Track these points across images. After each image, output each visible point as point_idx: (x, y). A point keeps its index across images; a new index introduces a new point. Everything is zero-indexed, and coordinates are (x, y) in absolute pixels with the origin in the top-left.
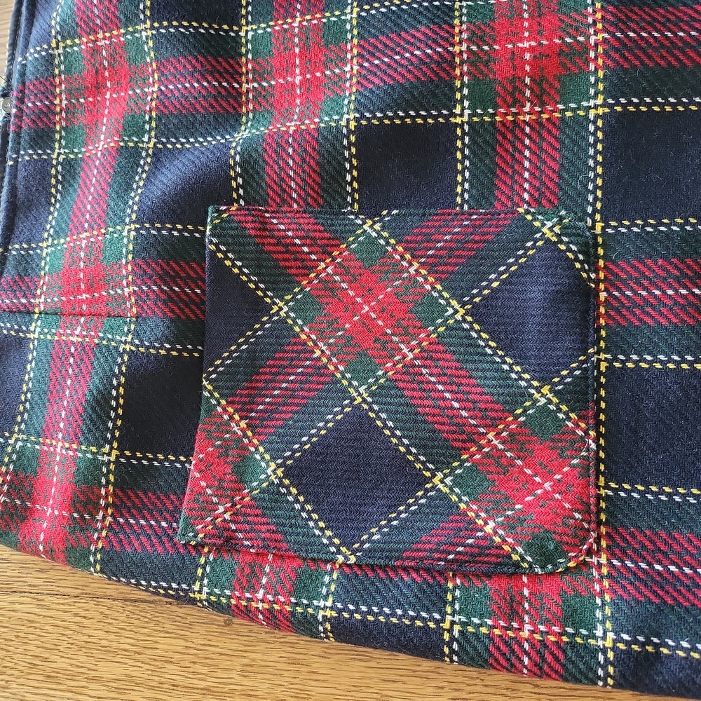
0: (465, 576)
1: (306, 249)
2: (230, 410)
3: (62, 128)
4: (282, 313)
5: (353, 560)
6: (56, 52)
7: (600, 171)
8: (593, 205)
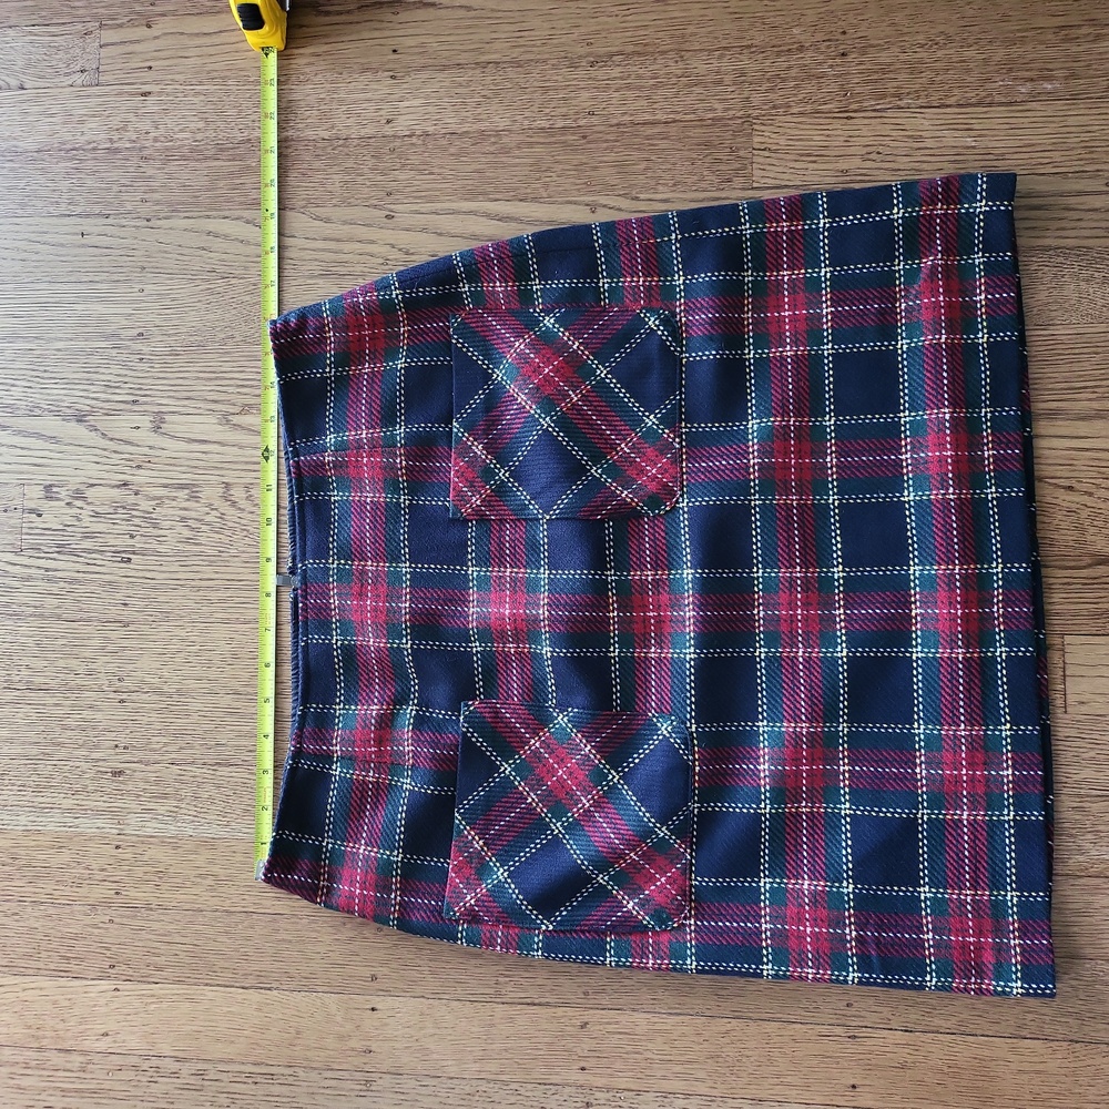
0: (616, 934)
1: (523, 730)
2: (472, 833)
3: (337, 621)
4: (507, 772)
5: (551, 927)
6: (331, 566)
7: (693, 692)
8: (690, 713)
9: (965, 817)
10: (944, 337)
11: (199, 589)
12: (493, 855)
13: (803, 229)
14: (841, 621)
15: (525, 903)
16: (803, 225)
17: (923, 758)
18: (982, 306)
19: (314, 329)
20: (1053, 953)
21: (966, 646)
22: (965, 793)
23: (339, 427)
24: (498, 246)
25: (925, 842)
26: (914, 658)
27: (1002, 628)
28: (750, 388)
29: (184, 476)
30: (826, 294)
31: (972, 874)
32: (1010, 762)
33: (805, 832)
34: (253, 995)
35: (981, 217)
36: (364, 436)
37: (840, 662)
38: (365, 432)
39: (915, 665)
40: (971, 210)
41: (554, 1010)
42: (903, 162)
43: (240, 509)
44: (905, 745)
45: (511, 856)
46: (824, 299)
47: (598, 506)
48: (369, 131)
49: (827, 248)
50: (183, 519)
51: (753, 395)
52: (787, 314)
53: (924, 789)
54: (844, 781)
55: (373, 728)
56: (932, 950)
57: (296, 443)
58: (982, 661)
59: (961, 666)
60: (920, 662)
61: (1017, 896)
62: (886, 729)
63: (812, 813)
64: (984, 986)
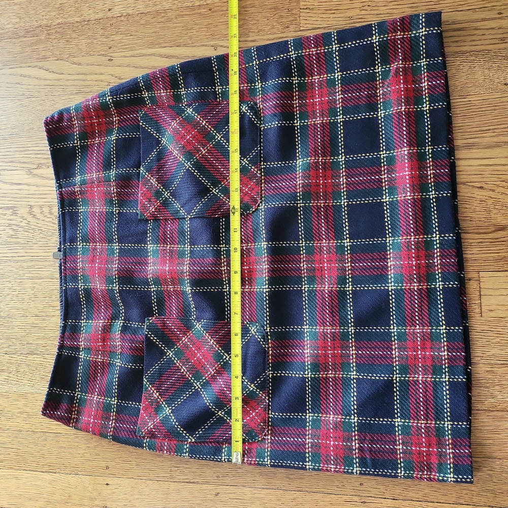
0: (228, 443)
1: (178, 333)
2: (153, 389)
3: (81, 275)
4: (170, 355)
5: (193, 440)
6: (79, 247)
7: (268, 310)
8: (266, 321)
9: (420, 379)
10: (403, 107)
11: (18, 261)
12: (164, 400)
13: (324, 52)
14: (349, 270)
15: (179, 427)
16: (324, 49)
17: (396, 346)
18: (425, 89)
19: (67, 120)
20: (471, 457)
21: (419, 282)
22: (420, 365)
23: (82, 172)
24: (161, 71)
25: (398, 393)
26: (390, 290)
27: (440, 271)
28: (298, 142)
29: (10, 202)
30: (338, 88)
31: (425, 411)
32: (446, 348)
33: (331, 388)
34: (47, 476)
35: (423, 38)
36: (94, 176)
37: (348, 293)
38: (95, 174)
39: (390, 293)
40: (417, 35)
41: (201, 486)
42: (383, 10)
43: (38, 219)
44: (386, 338)
45: (173, 401)
46: (337, 91)
47: (215, 210)
48: (100, 15)
49: (338, 62)
50: (10, 225)
51: (300, 146)
52: (317, 100)
53: (397, 363)
54: (353, 359)
55: (100, 332)
56: (401, 455)
57: (60, 182)
58: (428, 290)
59: (416, 293)
60: (393, 292)
61: (451, 425)
62: (375, 329)
63: (335, 377)
64: (432, 476)
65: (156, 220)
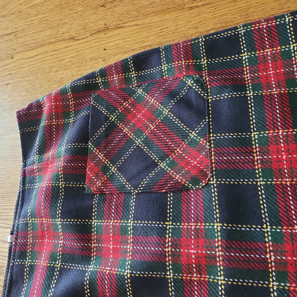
3: (30, 251)
16: (275, 22)
23: (41, 151)
36: (50, 154)
47: (162, 185)
49: (292, 33)
65: (102, 194)
